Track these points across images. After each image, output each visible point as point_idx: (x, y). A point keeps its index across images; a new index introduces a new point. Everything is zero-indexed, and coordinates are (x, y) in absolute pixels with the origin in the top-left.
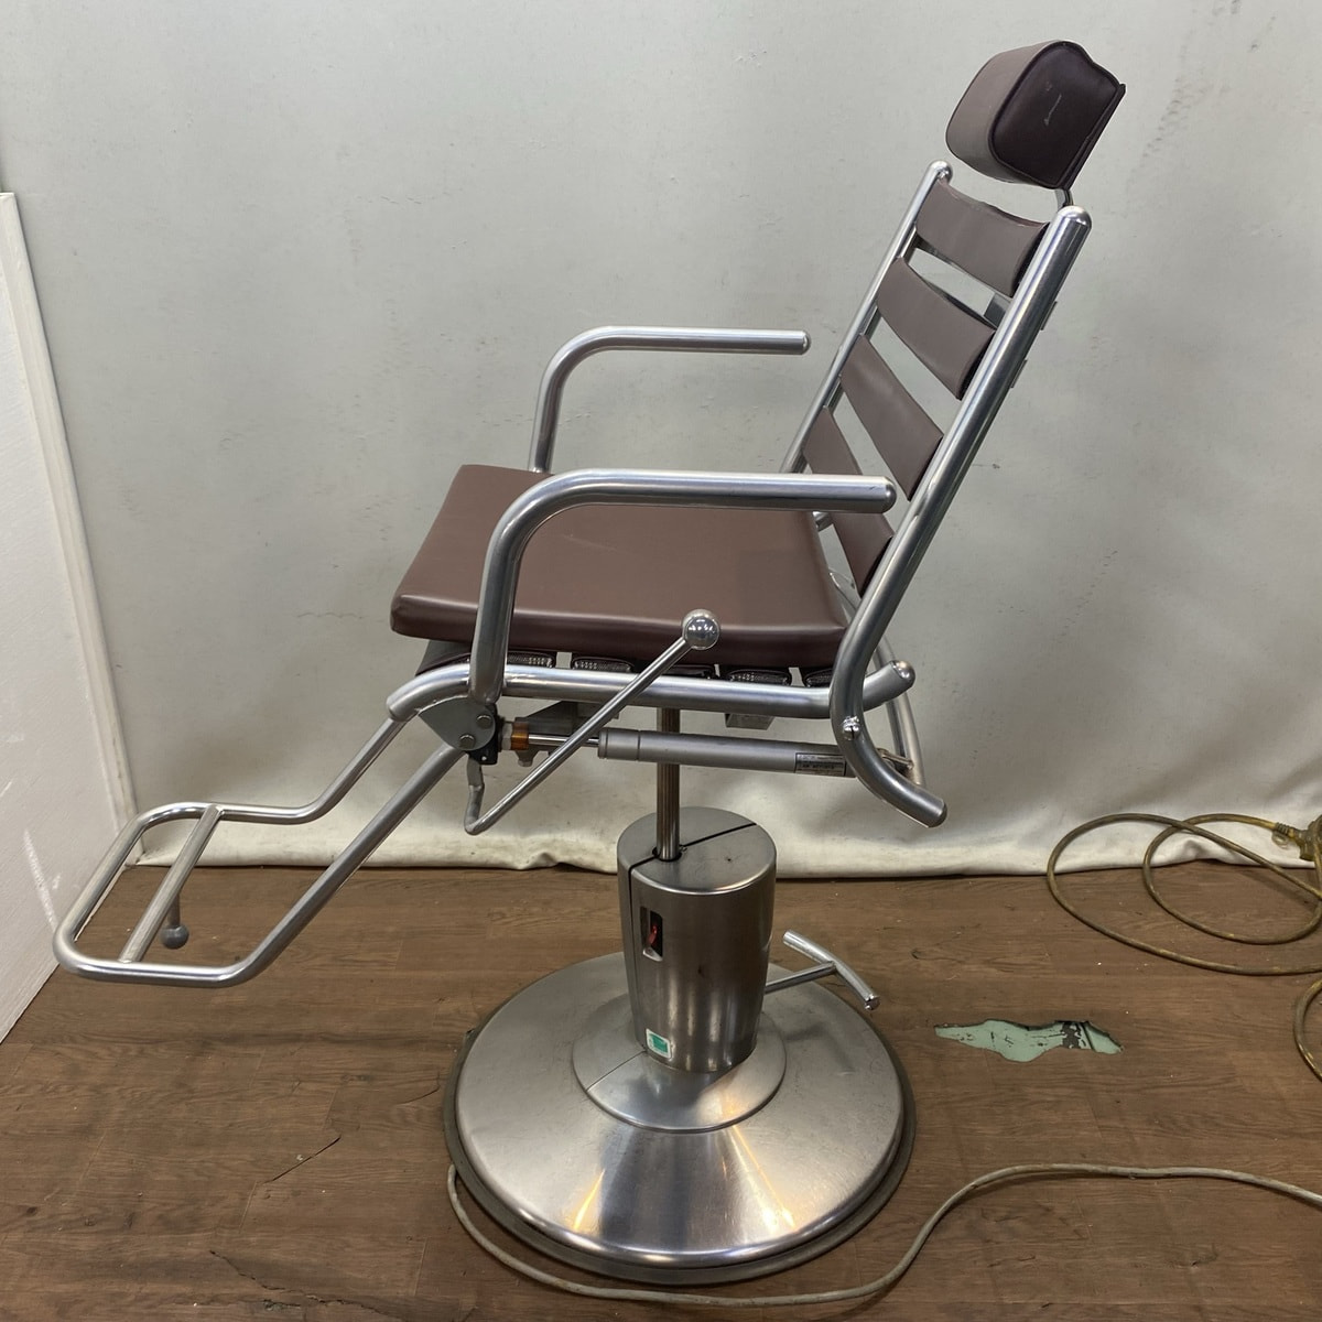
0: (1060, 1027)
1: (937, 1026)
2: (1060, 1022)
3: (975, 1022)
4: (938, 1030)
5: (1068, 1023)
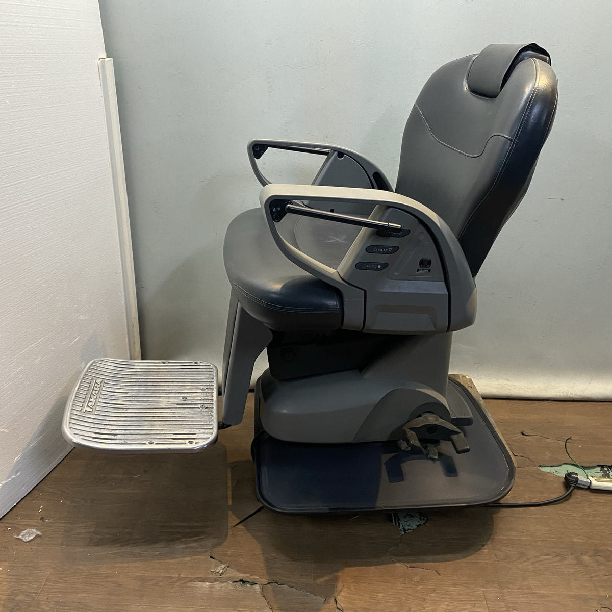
0: (599, 469)
1: (540, 466)
2: (599, 466)
3: (557, 464)
4: (541, 468)
5: (602, 467)
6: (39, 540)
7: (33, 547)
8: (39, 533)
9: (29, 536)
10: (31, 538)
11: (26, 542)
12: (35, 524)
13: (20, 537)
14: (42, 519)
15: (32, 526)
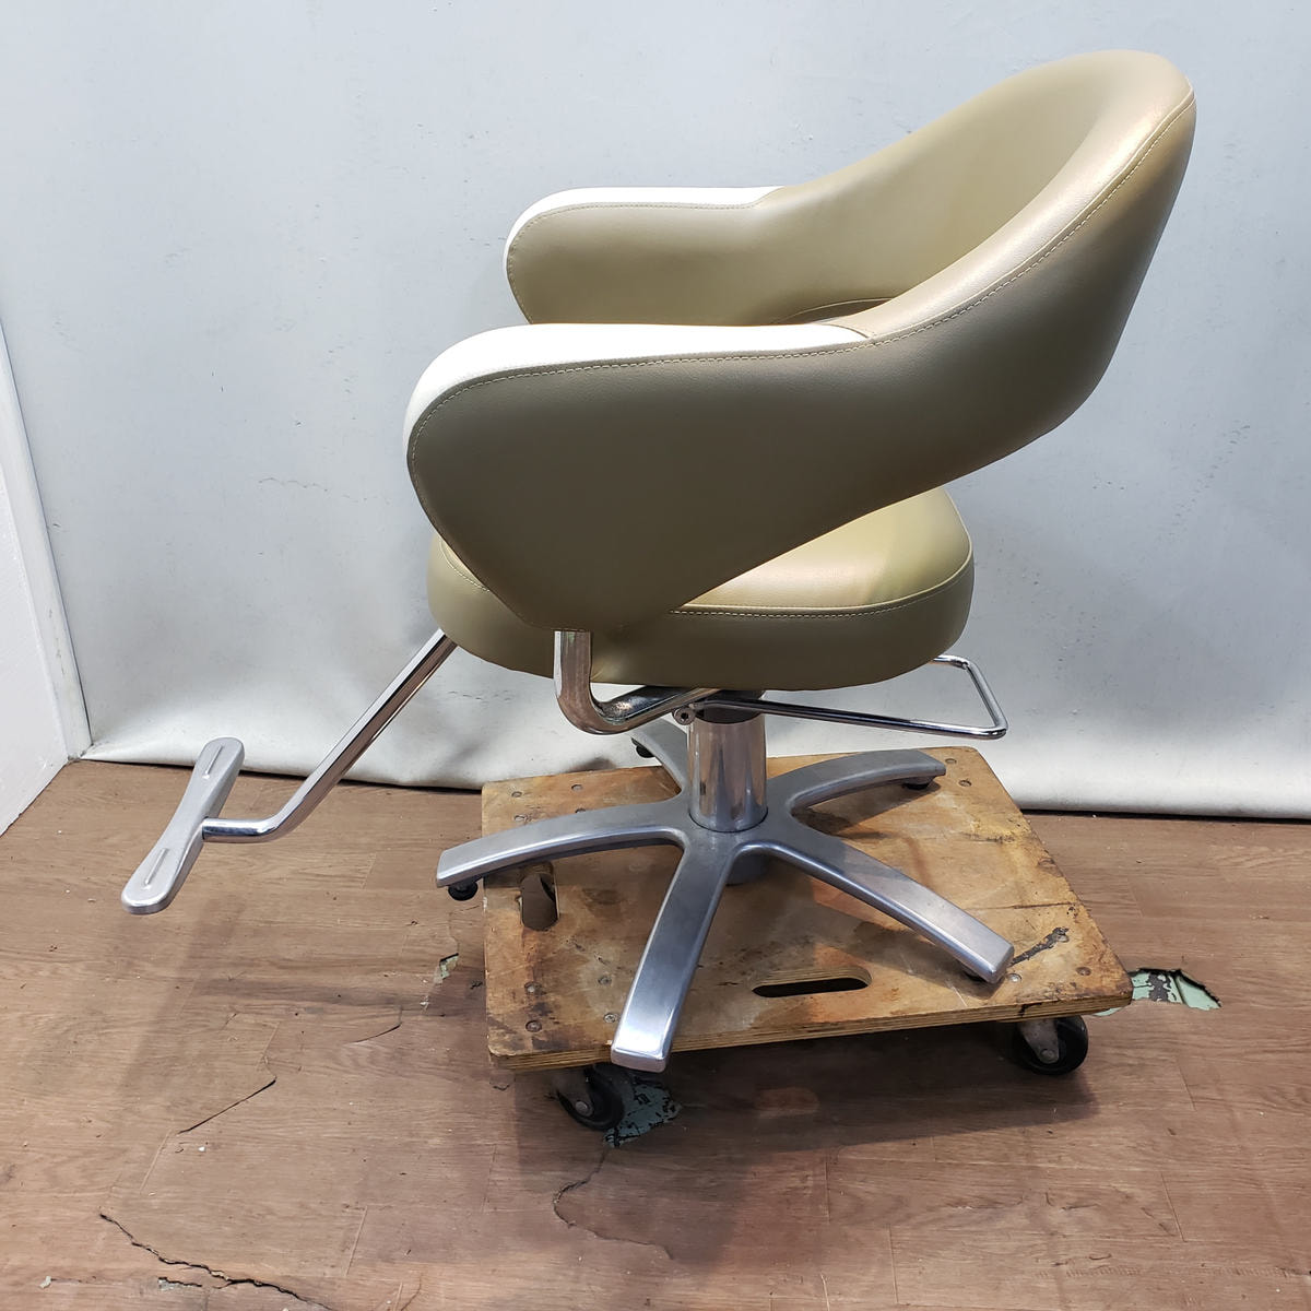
0: (1146, 977)
5: (1155, 972)
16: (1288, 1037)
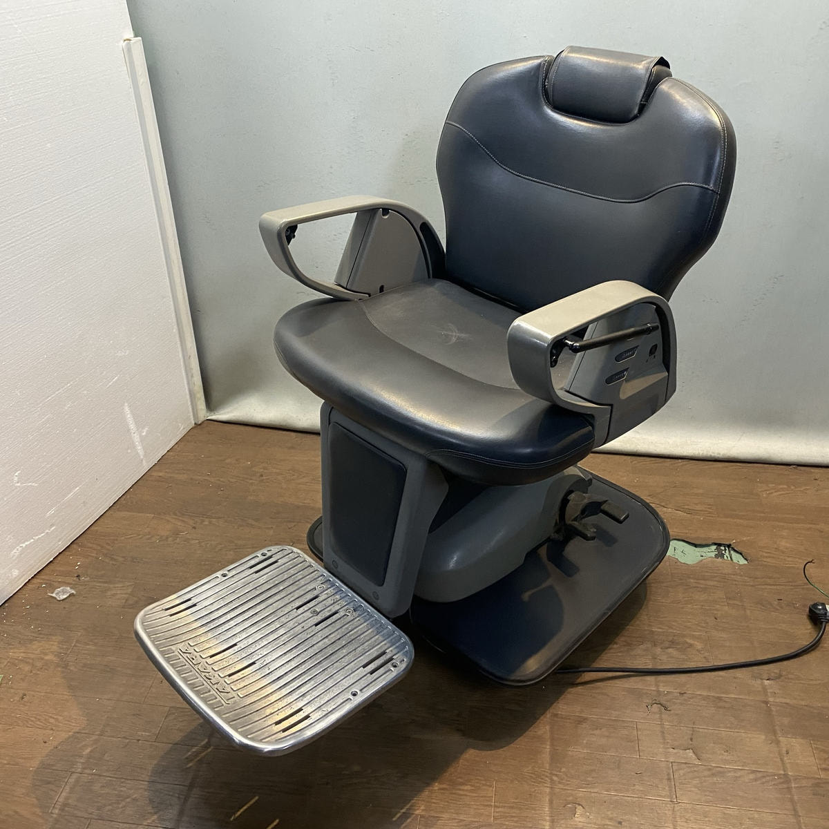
0: (715, 547)
2: (715, 544)
5: (720, 545)
6: (73, 599)
7: (66, 607)
8: (73, 592)
9: (63, 595)
10: (65, 597)
11: (60, 601)
12: (71, 581)
13: (54, 595)
14: (78, 576)
15: (68, 584)
16: (779, 578)
